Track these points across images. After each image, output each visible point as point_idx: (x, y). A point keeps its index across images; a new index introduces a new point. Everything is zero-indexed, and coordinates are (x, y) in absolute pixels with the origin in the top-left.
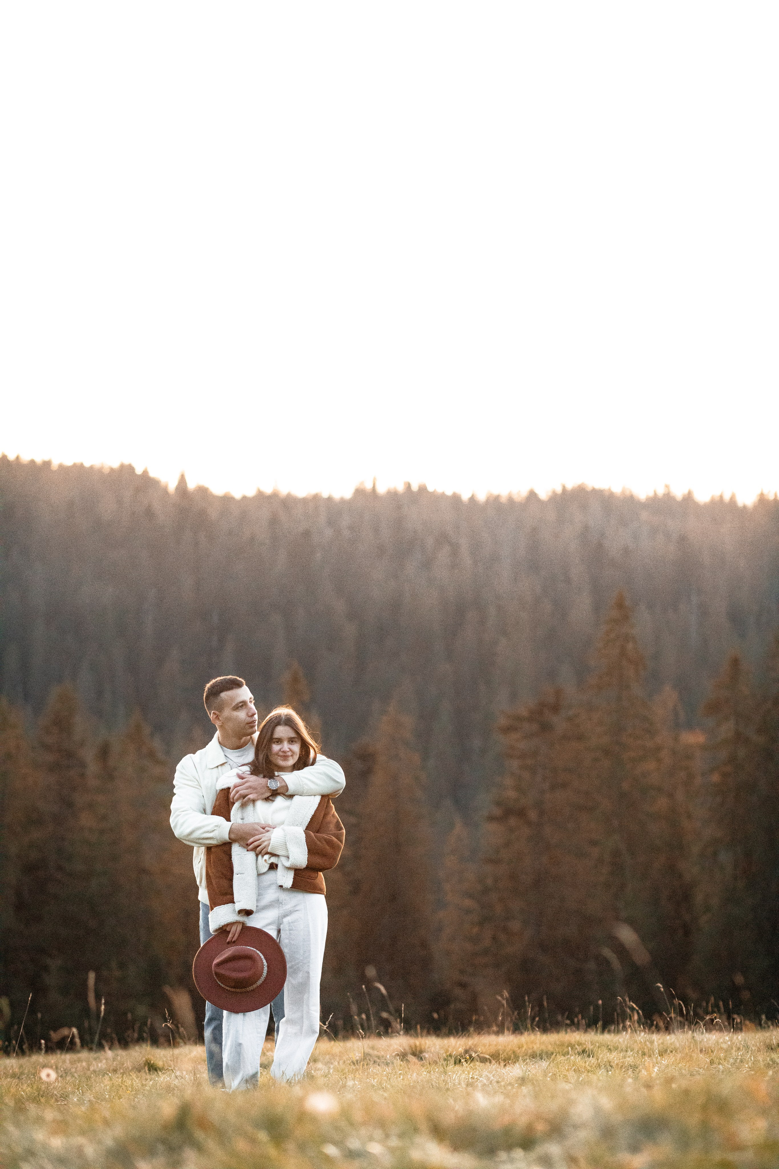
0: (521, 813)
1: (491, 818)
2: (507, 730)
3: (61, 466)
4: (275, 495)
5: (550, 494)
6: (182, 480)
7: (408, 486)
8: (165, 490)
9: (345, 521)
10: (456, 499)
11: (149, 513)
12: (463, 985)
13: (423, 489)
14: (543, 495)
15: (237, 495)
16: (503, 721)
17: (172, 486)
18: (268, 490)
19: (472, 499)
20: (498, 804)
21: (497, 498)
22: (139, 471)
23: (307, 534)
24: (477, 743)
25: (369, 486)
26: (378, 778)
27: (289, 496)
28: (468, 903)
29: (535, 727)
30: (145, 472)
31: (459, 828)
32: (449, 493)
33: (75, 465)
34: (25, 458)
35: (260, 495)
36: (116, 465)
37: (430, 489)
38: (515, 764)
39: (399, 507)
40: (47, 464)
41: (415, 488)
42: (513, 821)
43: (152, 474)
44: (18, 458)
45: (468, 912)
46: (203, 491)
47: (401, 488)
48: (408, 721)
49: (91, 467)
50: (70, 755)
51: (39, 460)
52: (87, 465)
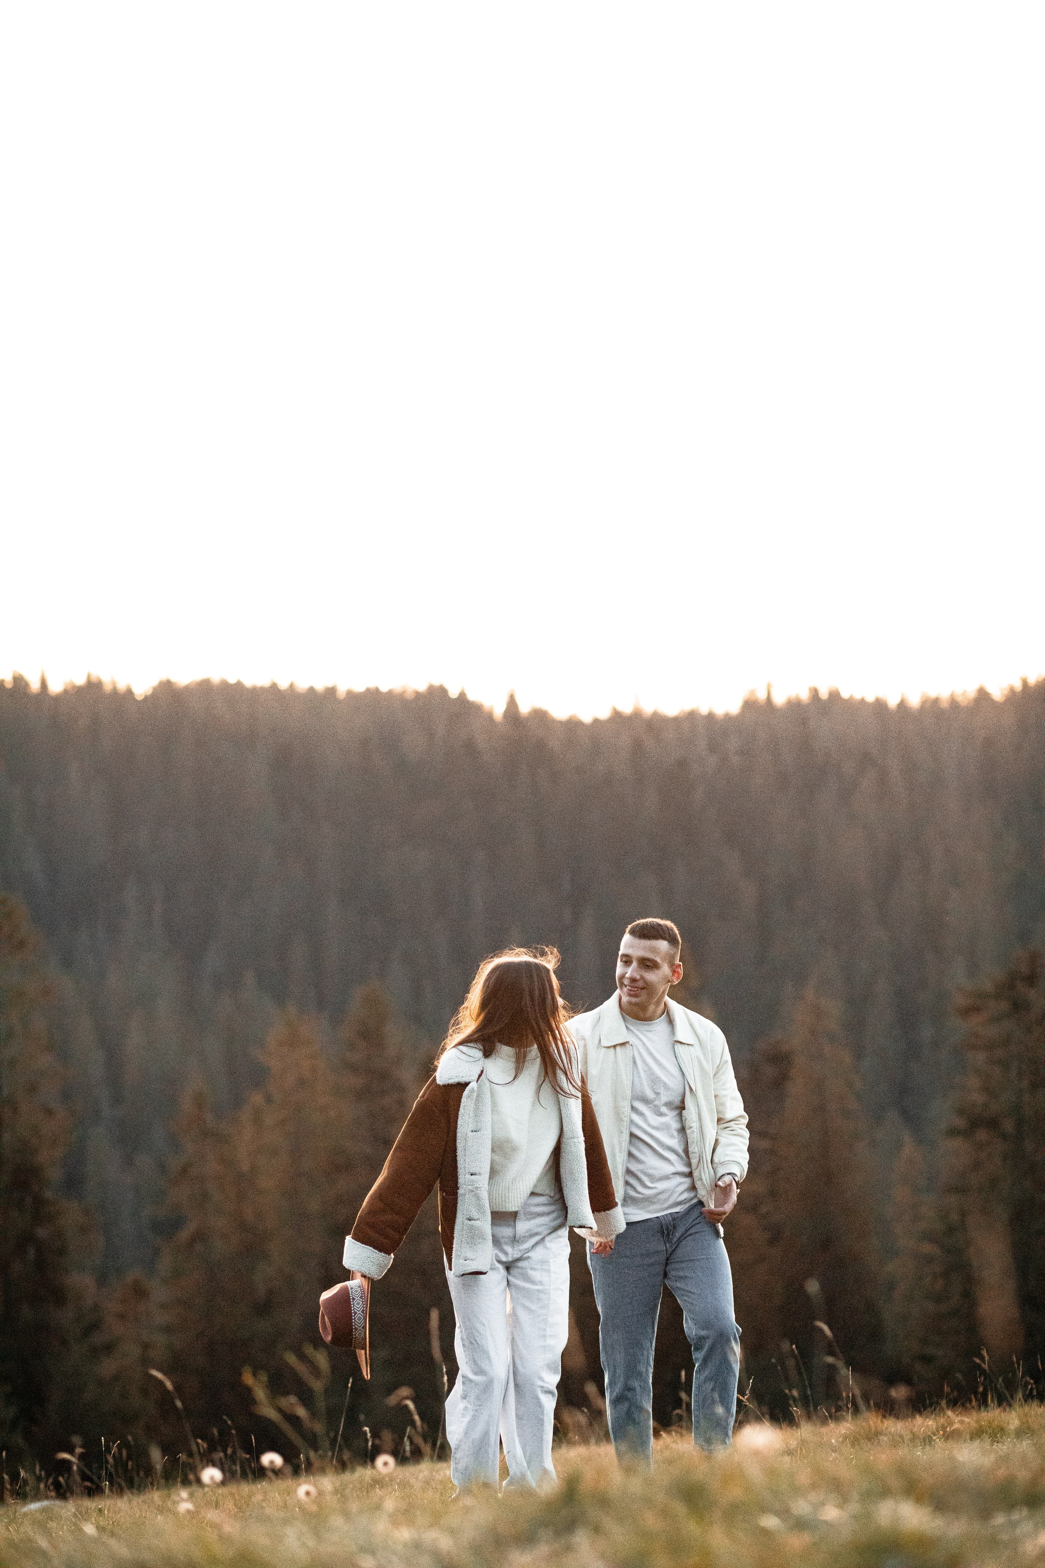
0: (993, 1123)
1: (953, 1132)
2: (967, 1012)
3: (350, 693)
4: (637, 715)
5: (1006, 692)
6: (512, 703)
7: (815, 693)
8: (490, 716)
9: (733, 744)
10: (880, 706)
11: (470, 747)
12: (926, 1359)
13: (834, 696)
14: (997, 693)
15: (587, 718)
16: (960, 1000)
17: (499, 711)
18: (627, 709)
19: (902, 705)
20: (961, 1112)
21: (936, 701)
22: (453, 693)
23: (682, 764)
24: (926, 1033)
25: (762, 696)
26: (796, 1088)
27: (655, 714)
28: (928, 1248)
29: (1004, 1006)
30: (462, 695)
31: (909, 1149)
32: (870, 699)
33: (368, 690)
34: (302, 685)
35: (617, 716)
36: (422, 687)
37: (845, 694)
38: (980, 1057)
39: (804, 722)
40: (331, 692)
41: (824, 694)
42: (982, 1135)
43: (471, 697)
44: (292, 685)
45: (929, 1260)
46: (540, 716)
47: (805, 696)
48: (834, 1008)
49: (390, 692)
50: (383, 1075)
51: (320, 686)
52: (384, 689)
